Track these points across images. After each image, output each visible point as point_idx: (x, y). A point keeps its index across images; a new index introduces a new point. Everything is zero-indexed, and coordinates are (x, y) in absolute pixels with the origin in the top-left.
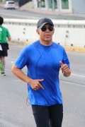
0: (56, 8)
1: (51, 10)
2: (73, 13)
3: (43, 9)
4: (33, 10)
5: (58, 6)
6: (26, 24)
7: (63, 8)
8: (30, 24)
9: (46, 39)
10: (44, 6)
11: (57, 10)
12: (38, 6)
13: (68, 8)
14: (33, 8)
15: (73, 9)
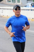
0: (15, 2)
1: (13, 3)
2: (22, 4)
3: (10, 3)
4: (6, 3)
5: (16, 2)
6: (3, 9)
7: (18, 2)
8: (5, 9)
9: (17, 14)
10: (10, 2)
11: (15, 3)
12: (8, 1)
13: (20, 2)
14: (6, 2)
15: (22, 3)
